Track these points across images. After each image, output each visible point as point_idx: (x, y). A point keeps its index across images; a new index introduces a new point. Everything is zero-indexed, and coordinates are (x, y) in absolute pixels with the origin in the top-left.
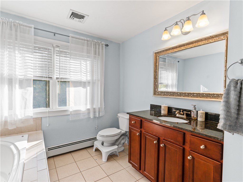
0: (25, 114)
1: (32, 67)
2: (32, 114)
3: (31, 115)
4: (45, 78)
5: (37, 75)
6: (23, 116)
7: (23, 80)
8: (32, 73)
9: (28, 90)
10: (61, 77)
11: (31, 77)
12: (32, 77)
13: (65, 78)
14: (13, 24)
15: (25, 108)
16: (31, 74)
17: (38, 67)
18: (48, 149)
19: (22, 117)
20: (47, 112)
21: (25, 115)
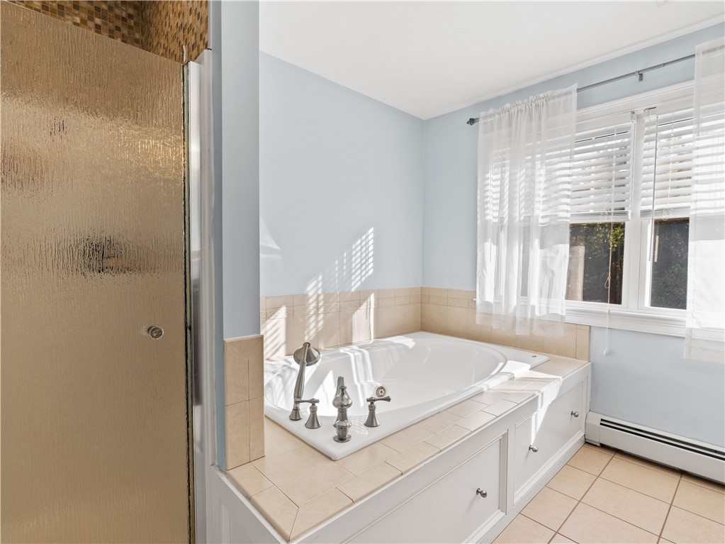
0: (548, 308)
1: (569, 193)
2: (565, 311)
3: (560, 314)
4: (606, 217)
5: (591, 211)
6: (544, 312)
7: (547, 227)
8: (568, 208)
9: (558, 251)
10: (656, 207)
11: (567, 218)
12: (569, 218)
13: (674, 208)
14: (534, 105)
15: (549, 296)
16: (567, 211)
17: (593, 189)
18: (602, 420)
19: (541, 315)
20: (603, 313)
21: (548, 311)
